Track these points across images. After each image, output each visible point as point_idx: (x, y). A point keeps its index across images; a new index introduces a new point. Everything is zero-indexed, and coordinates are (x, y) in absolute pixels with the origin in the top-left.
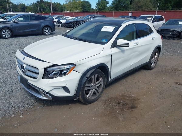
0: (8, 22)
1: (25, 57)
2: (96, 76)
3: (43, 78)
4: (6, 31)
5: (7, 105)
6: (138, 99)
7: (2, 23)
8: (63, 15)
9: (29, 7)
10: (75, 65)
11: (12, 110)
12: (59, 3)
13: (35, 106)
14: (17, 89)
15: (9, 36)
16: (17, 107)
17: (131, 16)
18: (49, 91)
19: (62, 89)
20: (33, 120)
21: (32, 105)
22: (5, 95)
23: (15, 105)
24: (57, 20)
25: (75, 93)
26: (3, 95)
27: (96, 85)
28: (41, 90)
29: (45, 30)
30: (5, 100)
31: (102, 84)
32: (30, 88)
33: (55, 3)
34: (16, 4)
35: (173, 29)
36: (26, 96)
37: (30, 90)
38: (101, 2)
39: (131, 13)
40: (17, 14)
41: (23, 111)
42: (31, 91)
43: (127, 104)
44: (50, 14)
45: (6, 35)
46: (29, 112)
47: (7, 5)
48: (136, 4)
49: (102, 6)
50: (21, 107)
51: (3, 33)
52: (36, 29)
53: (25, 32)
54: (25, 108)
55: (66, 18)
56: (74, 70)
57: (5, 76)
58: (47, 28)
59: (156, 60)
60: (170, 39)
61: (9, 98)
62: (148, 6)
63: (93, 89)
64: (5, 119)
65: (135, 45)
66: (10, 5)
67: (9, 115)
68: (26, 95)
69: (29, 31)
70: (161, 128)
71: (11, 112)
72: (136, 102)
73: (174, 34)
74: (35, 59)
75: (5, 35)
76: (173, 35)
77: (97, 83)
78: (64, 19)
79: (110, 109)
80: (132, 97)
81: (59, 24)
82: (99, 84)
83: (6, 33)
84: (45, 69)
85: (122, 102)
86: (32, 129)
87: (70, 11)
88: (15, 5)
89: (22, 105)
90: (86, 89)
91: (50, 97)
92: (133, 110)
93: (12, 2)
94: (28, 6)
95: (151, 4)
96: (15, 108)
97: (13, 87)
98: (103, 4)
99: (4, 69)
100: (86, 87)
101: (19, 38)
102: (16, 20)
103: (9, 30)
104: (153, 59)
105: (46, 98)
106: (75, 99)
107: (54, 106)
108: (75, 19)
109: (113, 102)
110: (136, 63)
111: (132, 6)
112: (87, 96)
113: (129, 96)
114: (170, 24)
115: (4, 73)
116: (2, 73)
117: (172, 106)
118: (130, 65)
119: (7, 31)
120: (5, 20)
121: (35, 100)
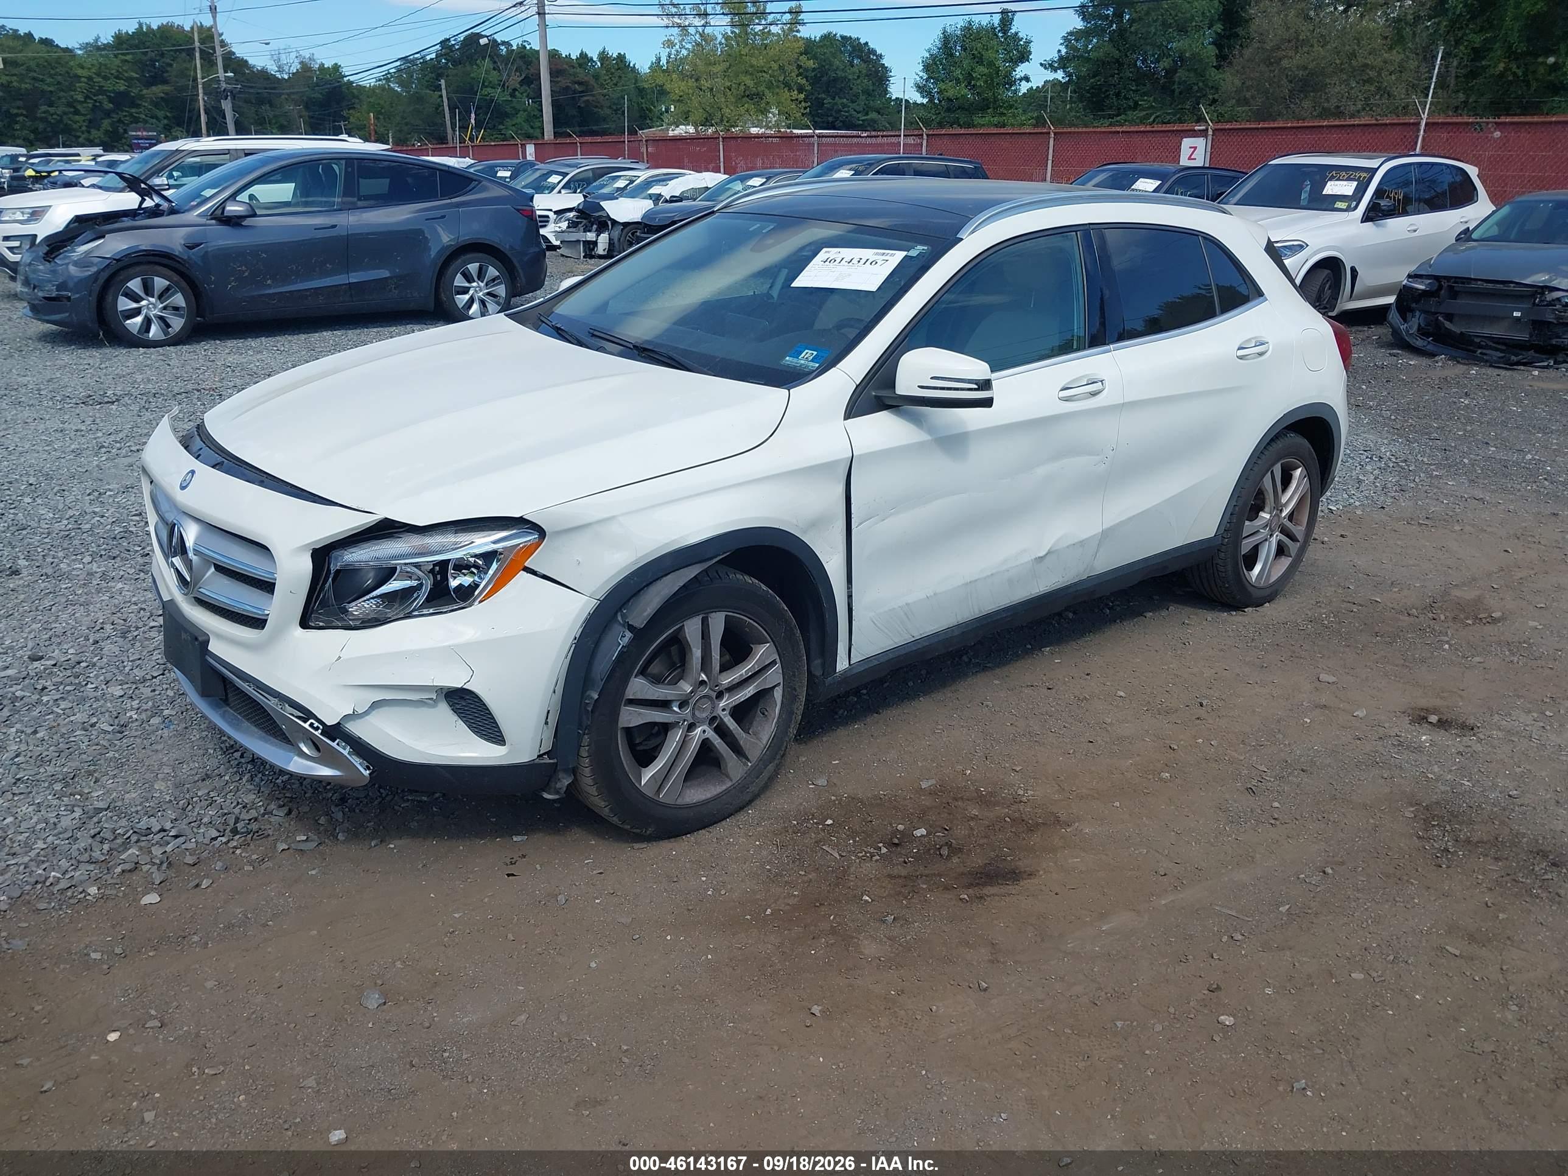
0: (173, 211)
1: (193, 472)
2: (718, 622)
3: (304, 624)
4: (148, 289)
5: (66, 822)
6: (1057, 821)
7: (127, 222)
8: (636, 157)
9: (373, 90)
10: (542, 533)
11: (97, 854)
12: (621, 58)
13: (259, 835)
14: (156, 711)
15: (177, 324)
16: (134, 838)
17: (1199, 163)
18: (347, 717)
19: (444, 709)
20: (229, 927)
21: (240, 826)
22: (67, 750)
23: (124, 822)
24: (575, 200)
25: (547, 746)
26: (51, 752)
27: (720, 695)
28: (289, 711)
29: (459, 281)
30: (58, 787)
31: (778, 694)
32: (226, 701)
33: (583, 56)
34: (272, 68)
35: (1540, 278)
36: (211, 764)
37: (223, 716)
38: (964, 49)
39: (1200, 143)
40: (248, 153)
41: (168, 862)
42: (230, 724)
43: (955, 850)
44: (530, 149)
45: (148, 322)
46: (207, 876)
47: (195, 79)
48: (1269, 62)
49: (969, 78)
50: (157, 837)
51: (125, 304)
52: (385, 273)
53: (301, 294)
54: (191, 845)
55: (648, 184)
56: (534, 573)
57: (86, 621)
58: (473, 267)
59: (1299, 530)
60: (1511, 365)
61: (90, 774)
62: (1372, 74)
63: (691, 727)
64: (38, 911)
65: (1067, 399)
66: (217, 80)
67: (63, 884)
68: (214, 760)
69: (335, 289)
70: (1158, 1028)
71: (84, 867)
72: (1035, 839)
73: (1550, 318)
74: (261, 484)
75: (139, 319)
76: (1538, 325)
77: (727, 679)
78: (633, 195)
79: (812, 876)
80: (1017, 800)
81: (591, 236)
82: (749, 691)
83: (151, 306)
84: (322, 555)
85: (922, 832)
86: (210, 984)
87: (707, 122)
88: (264, 74)
89: (168, 825)
90: (632, 717)
91: (356, 761)
92: (989, 890)
93: (240, 51)
94: (368, 80)
95: (1396, 56)
96: (119, 841)
97: (128, 703)
98: (980, 62)
99: (91, 574)
100: (631, 702)
101: (253, 343)
102: (233, 197)
103: (176, 278)
104: (1265, 515)
105: (325, 771)
106: (546, 788)
107: (399, 842)
108: (721, 188)
109: (853, 834)
110: (1082, 543)
111: (1229, 80)
112: (648, 774)
113: (991, 794)
114: (1525, 237)
115: (85, 604)
116: (69, 603)
117: (1315, 880)
118: (1027, 558)
119: (160, 283)
120: (149, 203)
121: (271, 797)
